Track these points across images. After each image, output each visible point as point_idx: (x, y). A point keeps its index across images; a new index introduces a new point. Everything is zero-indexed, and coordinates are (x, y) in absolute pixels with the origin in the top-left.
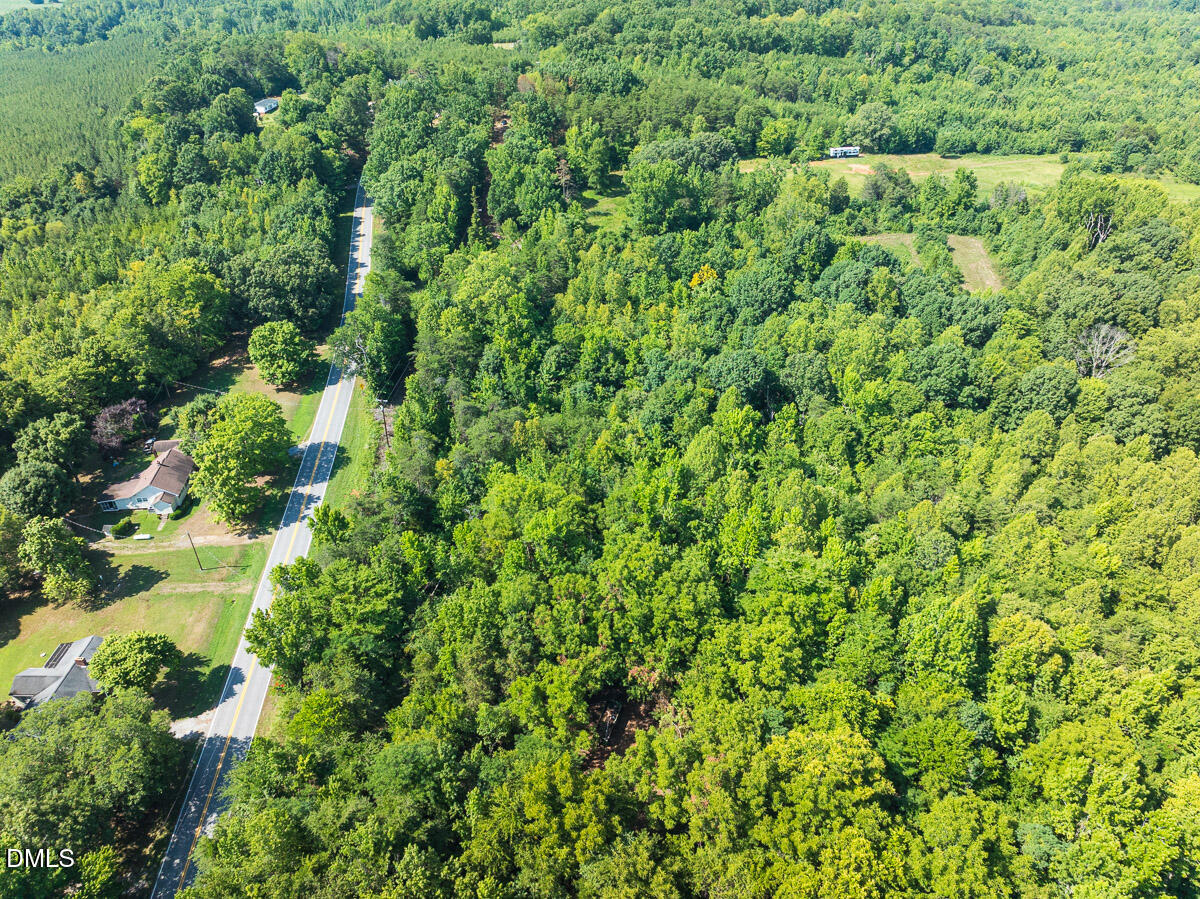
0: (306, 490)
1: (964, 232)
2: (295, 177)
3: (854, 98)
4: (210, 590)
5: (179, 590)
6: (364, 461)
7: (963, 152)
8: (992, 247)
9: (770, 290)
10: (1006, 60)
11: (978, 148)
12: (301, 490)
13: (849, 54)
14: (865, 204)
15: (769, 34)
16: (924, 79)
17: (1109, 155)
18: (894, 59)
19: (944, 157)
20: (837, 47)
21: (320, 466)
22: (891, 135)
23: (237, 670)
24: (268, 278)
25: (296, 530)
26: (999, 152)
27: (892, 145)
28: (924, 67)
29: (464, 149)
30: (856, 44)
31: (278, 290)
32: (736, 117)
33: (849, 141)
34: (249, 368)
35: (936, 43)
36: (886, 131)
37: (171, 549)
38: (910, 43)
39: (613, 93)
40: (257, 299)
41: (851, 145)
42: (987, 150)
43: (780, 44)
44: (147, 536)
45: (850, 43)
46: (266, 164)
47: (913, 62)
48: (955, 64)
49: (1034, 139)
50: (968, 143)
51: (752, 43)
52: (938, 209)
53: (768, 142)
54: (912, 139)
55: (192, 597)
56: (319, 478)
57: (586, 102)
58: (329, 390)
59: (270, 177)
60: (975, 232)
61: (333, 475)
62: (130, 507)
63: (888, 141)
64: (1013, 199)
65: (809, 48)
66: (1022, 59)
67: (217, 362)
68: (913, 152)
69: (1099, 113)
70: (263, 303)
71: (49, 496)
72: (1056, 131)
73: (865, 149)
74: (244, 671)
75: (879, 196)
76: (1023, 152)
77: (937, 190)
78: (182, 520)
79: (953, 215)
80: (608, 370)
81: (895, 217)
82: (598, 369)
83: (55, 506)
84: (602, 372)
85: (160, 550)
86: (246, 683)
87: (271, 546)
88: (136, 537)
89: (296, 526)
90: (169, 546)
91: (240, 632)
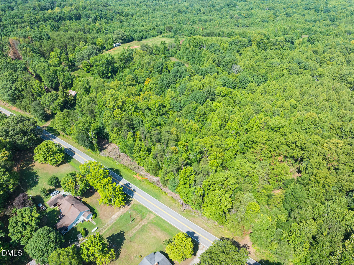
0: (121, 184)
1: (170, 57)
3: (97, 31)
4: (143, 224)
5: (135, 232)
6: (123, 168)
7: (141, 39)
10: (120, 15)
11: (144, 37)
13: (82, 19)
15: (57, 16)
18: (96, 19)
19: (138, 41)
20: (78, 17)
21: (112, 176)
23: (188, 232)
24: (18, 130)
25: (137, 194)
27: (126, 41)
28: (104, 20)
30: (83, 16)
31: (25, 133)
35: (103, 13)
36: (125, 37)
37: (110, 226)
38: (97, 14)
41: (116, 43)
42: (146, 38)
44: (97, 228)
45: (80, 16)
47: (101, 19)
52: (161, 53)
53: (99, 46)
54: (130, 38)
55: (142, 230)
56: (119, 179)
58: (75, 157)
61: (121, 176)
62: (73, 226)
64: (173, 47)
65: (71, 19)
66: (124, 15)
68: (131, 41)
72: (155, 30)
73: (122, 43)
74: (190, 230)
76: (153, 36)
77: (157, 48)
78: (97, 217)
79: (165, 53)
85: (107, 228)
86: (196, 232)
87: (138, 203)
88: (93, 231)
89: (135, 193)
90: (108, 225)
91: (171, 225)
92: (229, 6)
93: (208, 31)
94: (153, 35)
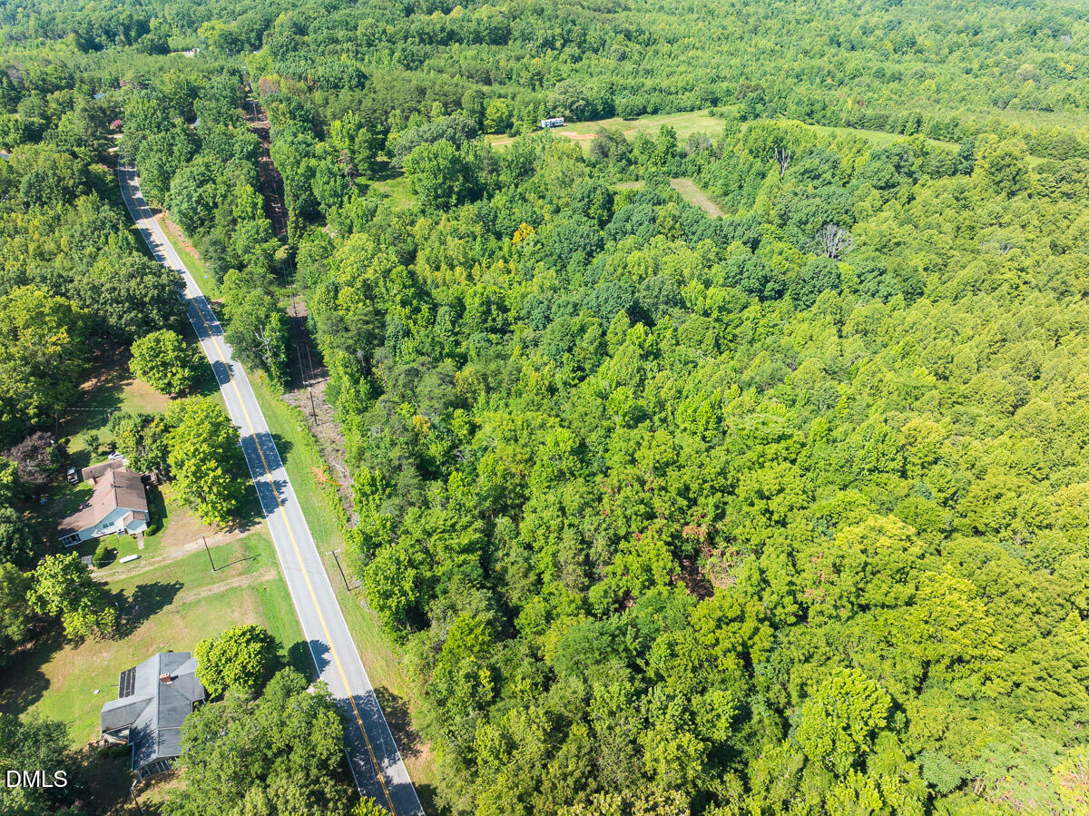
0: (268, 478)
1: (676, 175)
2: (69, 196)
3: (532, 79)
4: (235, 585)
5: (203, 594)
6: (305, 442)
7: (638, 115)
8: (702, 184)
9: (588, 235)
10: (630, 40)
11: (649, 110)
12: (262, 479)
13: (510, 42)
14: (597, 163)
15: (443, 30)
16: (576, 59)
17: (743, 106)
18: (548, 44)
19: (626, 120)
20: (500, 37)
21: (265, 455)
22: (586, 106)
23: (315, 643)
24: (123, 292)
25: (283, 513)
26: (664, 112)
27: (587, 114)
28: (572, 50)
29: (242, 152)
30: (517, 34)
31: (136, 303)
32: (463, 101)
33: (552, 114)
34: (127, 385)
35: (577, 29)
36: (582, 102)
37: (167, 562)
38: (558, 31)
39: (350, 88)
40: (116, 316)
41: (554, 117)
42: (655, 112)
43: (451, 37)
44: (135, 556)
45: (509, 33)
46: (30, 186)
47: (563, 46)
48: (595, 45)
49: (687, 99)
50: (641, 107)
51: (431, 38)
52: (652, 160)
53: (493, 120)
54: (600, 108)
55: (222, 595)
56: (273, 466)
57: (332, 99)
58: (224, 388)
59: (39, 199)
60: (684, 174)
61: (284, 460)
62: (95, 535)
63: (583, 111)
64: (702, 146)
65: (478, 39)
66: (640, 39)
67: (87, 385)
68: (602, 118)
69: (718, 77)
70: (127, 317)
71: (23, 541)
72: (698, 91)
73: (568, 120)
74: (323, 641)
75: (606, 155)
76: (680, 110)
77: (647, 145)
78: (159, 534)
79: (665, 163)
80: (494, 320)
81: (624, 169)
82: (485, 321)
83: (31, 550)
84: (490, 323)
85: (156, 565)
86: (333, 650)
87: (268, 534)
88: (122, 560)
89: (280, 510)
90: (164, 559)
91: (292, 611)
92: (1035, 33)
93: (870, 112)
94: (682, 105)
